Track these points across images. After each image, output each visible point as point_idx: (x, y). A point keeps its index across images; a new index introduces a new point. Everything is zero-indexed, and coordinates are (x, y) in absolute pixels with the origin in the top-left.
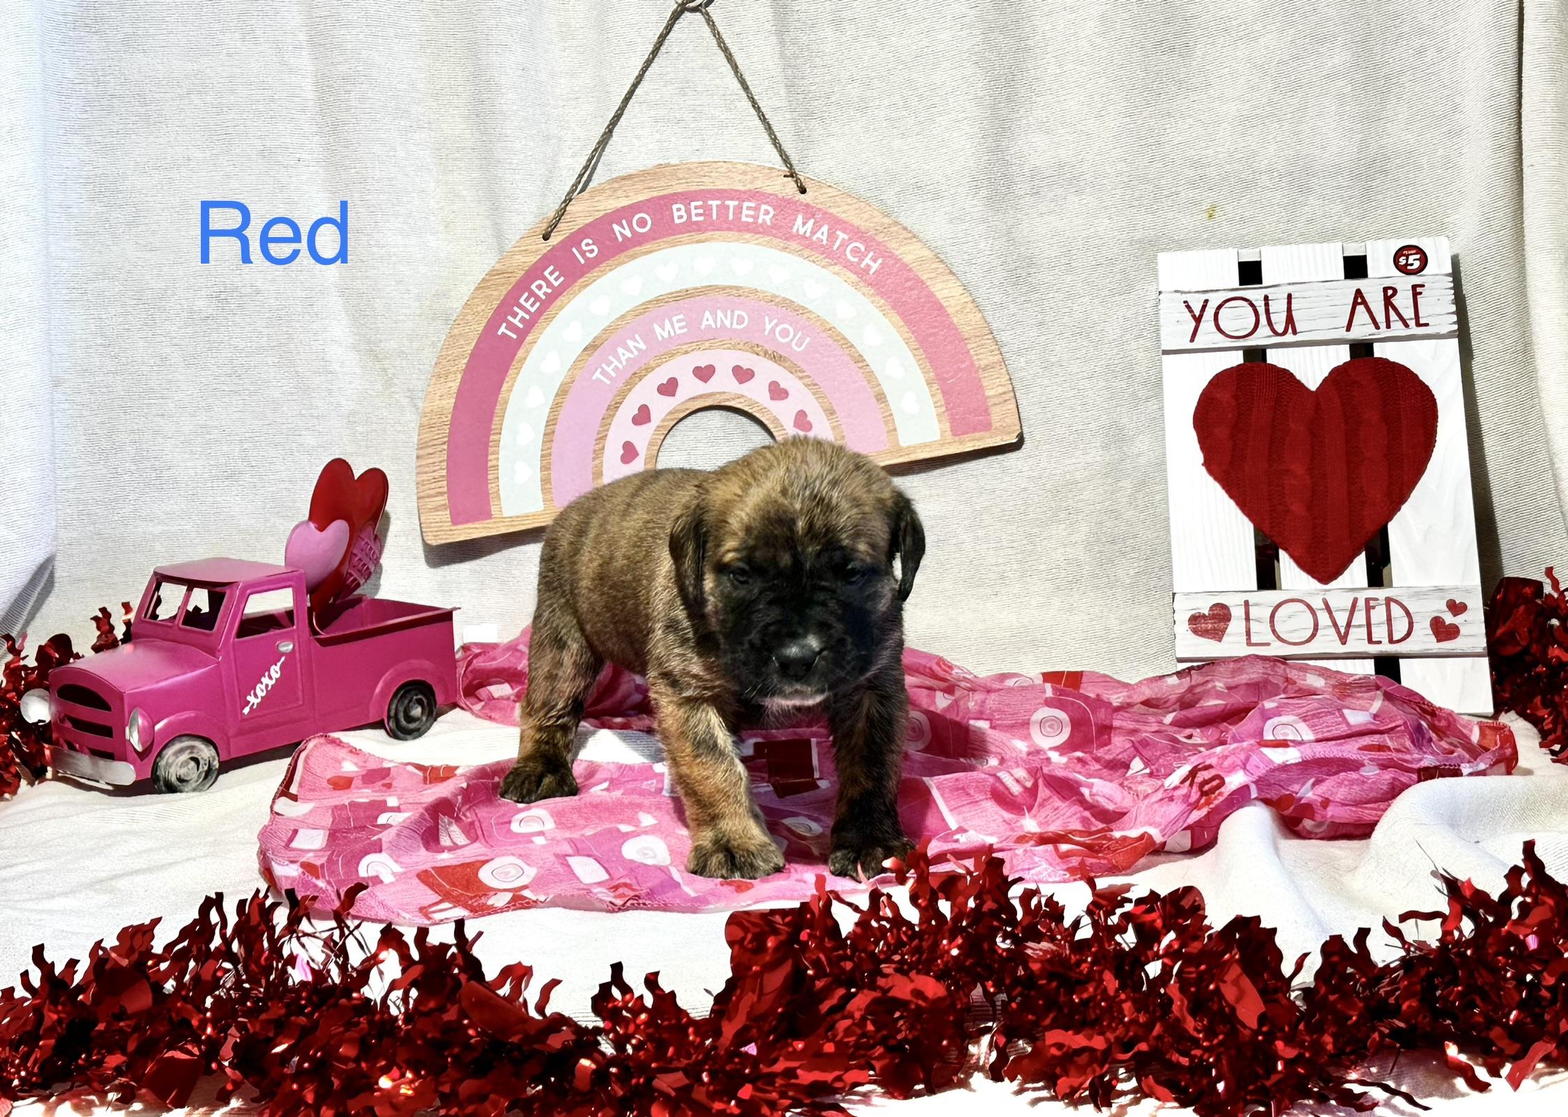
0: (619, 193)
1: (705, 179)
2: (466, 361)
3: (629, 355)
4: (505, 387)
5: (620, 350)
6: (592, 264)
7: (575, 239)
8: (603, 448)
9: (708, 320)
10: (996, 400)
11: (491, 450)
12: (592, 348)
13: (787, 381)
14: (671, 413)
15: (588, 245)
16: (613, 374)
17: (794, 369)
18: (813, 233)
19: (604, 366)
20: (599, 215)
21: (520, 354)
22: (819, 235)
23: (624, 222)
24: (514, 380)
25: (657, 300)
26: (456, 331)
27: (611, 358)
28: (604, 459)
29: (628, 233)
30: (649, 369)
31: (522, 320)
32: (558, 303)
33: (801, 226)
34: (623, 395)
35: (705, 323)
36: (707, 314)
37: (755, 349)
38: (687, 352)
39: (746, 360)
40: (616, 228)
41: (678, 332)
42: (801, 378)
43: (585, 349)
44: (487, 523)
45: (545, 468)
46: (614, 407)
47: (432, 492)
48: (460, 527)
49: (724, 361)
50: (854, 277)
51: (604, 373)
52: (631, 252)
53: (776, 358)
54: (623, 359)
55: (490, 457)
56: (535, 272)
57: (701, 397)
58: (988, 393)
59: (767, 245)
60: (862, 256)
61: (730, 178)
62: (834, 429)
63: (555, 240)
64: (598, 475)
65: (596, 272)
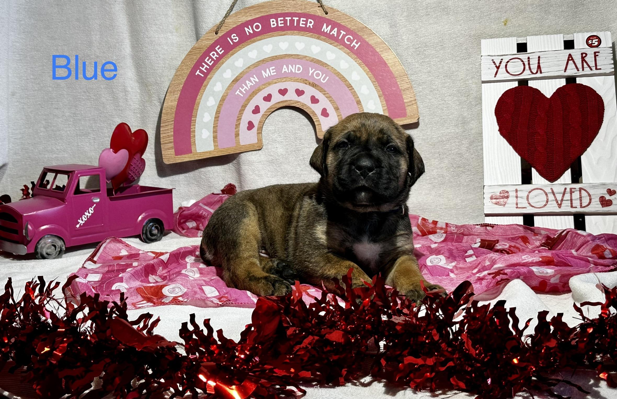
0: (248, 14)
1: (284, 8)
2: (182, 86)
3: (251, 84)
4: (199, 97)
5: (247, 82)
6: (236, 45)
7: (229, 34)
8: (239, 124)
9: (285, 69)
10: (409, 104)
11: (192, 124)
12: (236, 80)
13: (319, 95)
14: (268, 109)
15: (234, 36)
16: (244, 92)
17: (321, 90)
18: (331, 31)
19: (240, 88)
20: (239, 23)
21: (205, 83)
22: (333, 32)
23: (250, 27)
24: (202, 94)
25: (263, 61)
26: (178, 73)
27: (243, 85)
28: (240, 129)
29: (251, 32)
30: (259, 90)
31: (206, 69)
32: (221, 61)
33: (326, 29)
34: (248, 100)
35: (284, 70)
36: (285, 66)
37: (305, 82)
38: (276, 83)
39: (301, 86)
40: (246, 29)
41: (272, 74)
42: (324, 94)
43: (233, 81)
44: (190, 155)
45: (215, 132)
46: (244, 106)
47: (166, 142)
48: (179, 156)
49: (292, 86)
50: (348, 51)
51: (241, 92)
52: (252, 39)
53: (314, 85)
54: (249, 86)
55: (192, 127)
56: (212, 48)
57: (282, 102)
58: (405, 101)
59: (311, 37)
60: (351, 41)
61: (295, 7)
62: (338, 116)
63: (220, 34)
64: (237, 135)
65: (237, 48)
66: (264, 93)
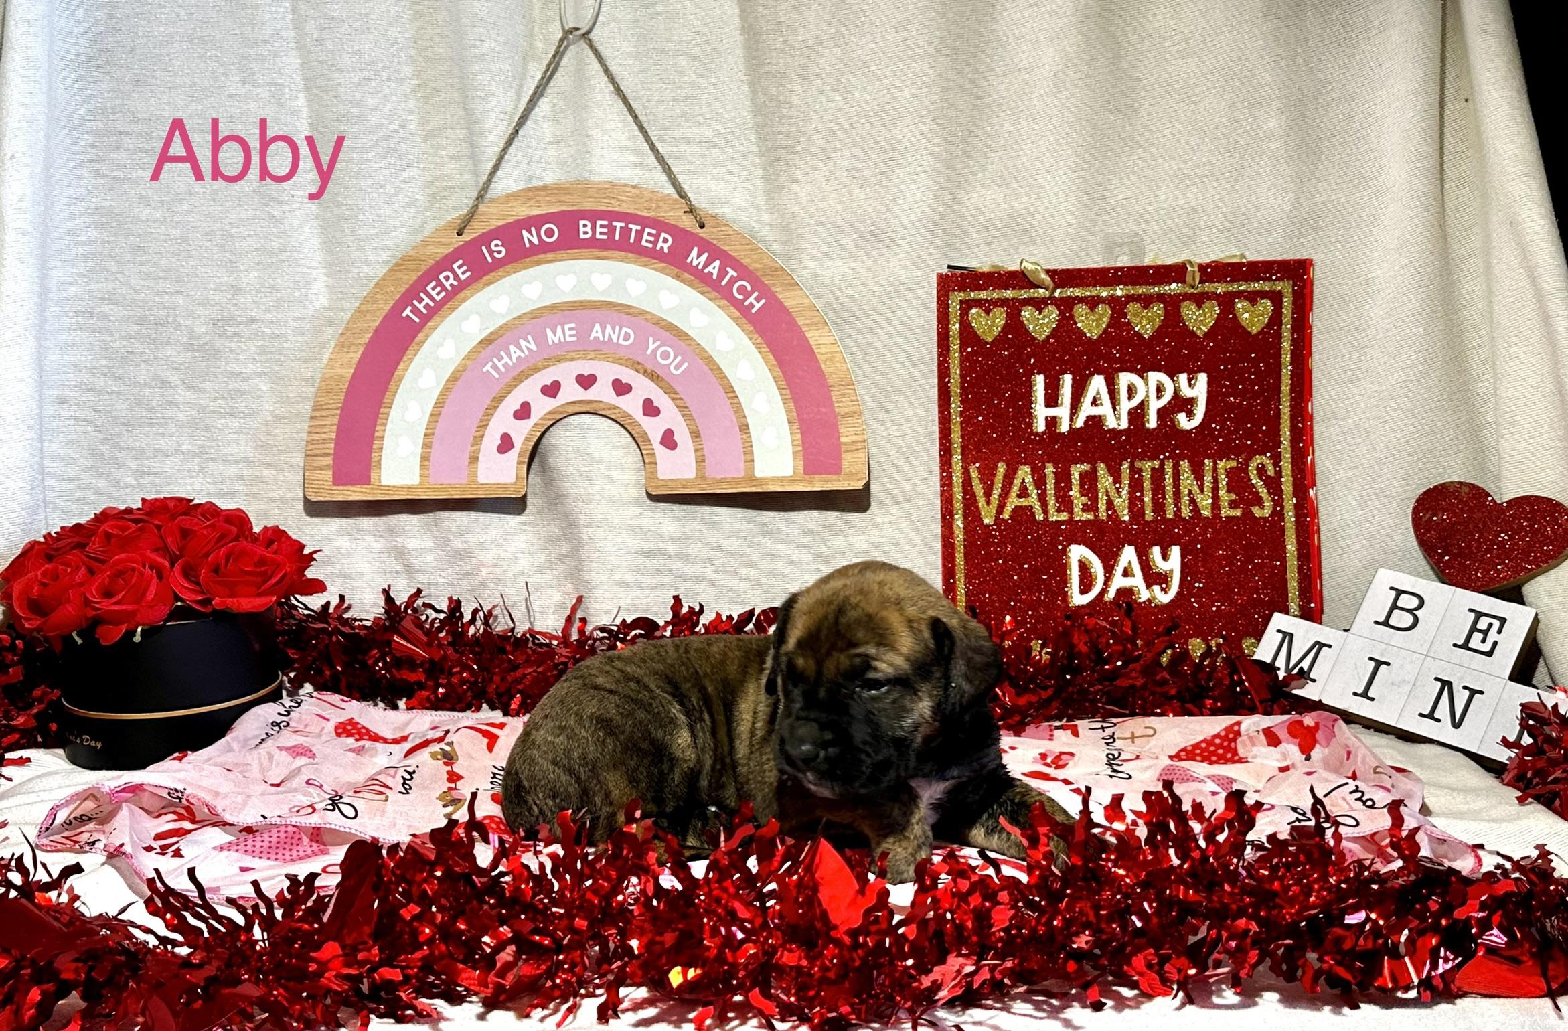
0: (532, 203)
1: (613, 201)
2: (369, 336)
3: (519, 353)
4: (401, 366)
5: (512, 348)
6: (498, 264)
7: (486, 238)
8: (482, 436)
9: (596, 332)
10: (850, 447)
11: (379, 422)
12: (487, 342)
13: (662, 400)
14: (550, 413)
15: (497, 245)
16: (503, 369)
17: (669, 390)
18: (706, 265)
19: (495, 360)
20: (511, 220)
21: (421, 336)
22: (709, 269)
23: (533, 230)
24: (411, 360)
25: (552, 308)
26: (363, 308)
27: (502, 353)
28: (483, 447)
29: (535, 241)
30: (536, 369)
31: (427, 306)
32: (462, 295)
33: (696, 259)
34: (509, 389)
35: (594, 334)
36: (597, 327)
37: (637, 366)
38: (573, 359)
39: (627, 375)
40: (525, 234)
41: (568, 339)
42: (673, 399)
43: (481, 342)
44: (364, 488)
45: (426, 446)
46: (499, 399)
47: (318, 452)
48: (340, 488)
49: (606, 372)
50: (737, 314)
51: (495, 367)
52: (535, 258)
53: (654, 376)
54: (514, 356)
55: (378, 428)
56: (445, 263)
57: (580, 400)
58: (843, 439)
59: (661, 271)
60: (747, 295)
61: (636, 203)
62: (696, 450)
63: (467, 237)
64: (474, 460)
65: (501, 272)
66: (546, 378)
